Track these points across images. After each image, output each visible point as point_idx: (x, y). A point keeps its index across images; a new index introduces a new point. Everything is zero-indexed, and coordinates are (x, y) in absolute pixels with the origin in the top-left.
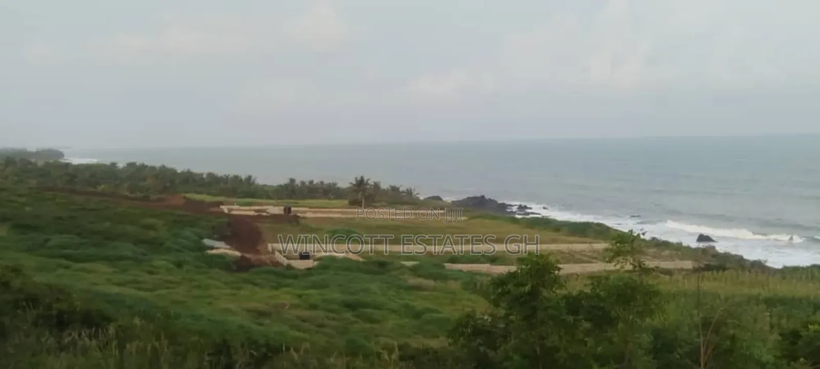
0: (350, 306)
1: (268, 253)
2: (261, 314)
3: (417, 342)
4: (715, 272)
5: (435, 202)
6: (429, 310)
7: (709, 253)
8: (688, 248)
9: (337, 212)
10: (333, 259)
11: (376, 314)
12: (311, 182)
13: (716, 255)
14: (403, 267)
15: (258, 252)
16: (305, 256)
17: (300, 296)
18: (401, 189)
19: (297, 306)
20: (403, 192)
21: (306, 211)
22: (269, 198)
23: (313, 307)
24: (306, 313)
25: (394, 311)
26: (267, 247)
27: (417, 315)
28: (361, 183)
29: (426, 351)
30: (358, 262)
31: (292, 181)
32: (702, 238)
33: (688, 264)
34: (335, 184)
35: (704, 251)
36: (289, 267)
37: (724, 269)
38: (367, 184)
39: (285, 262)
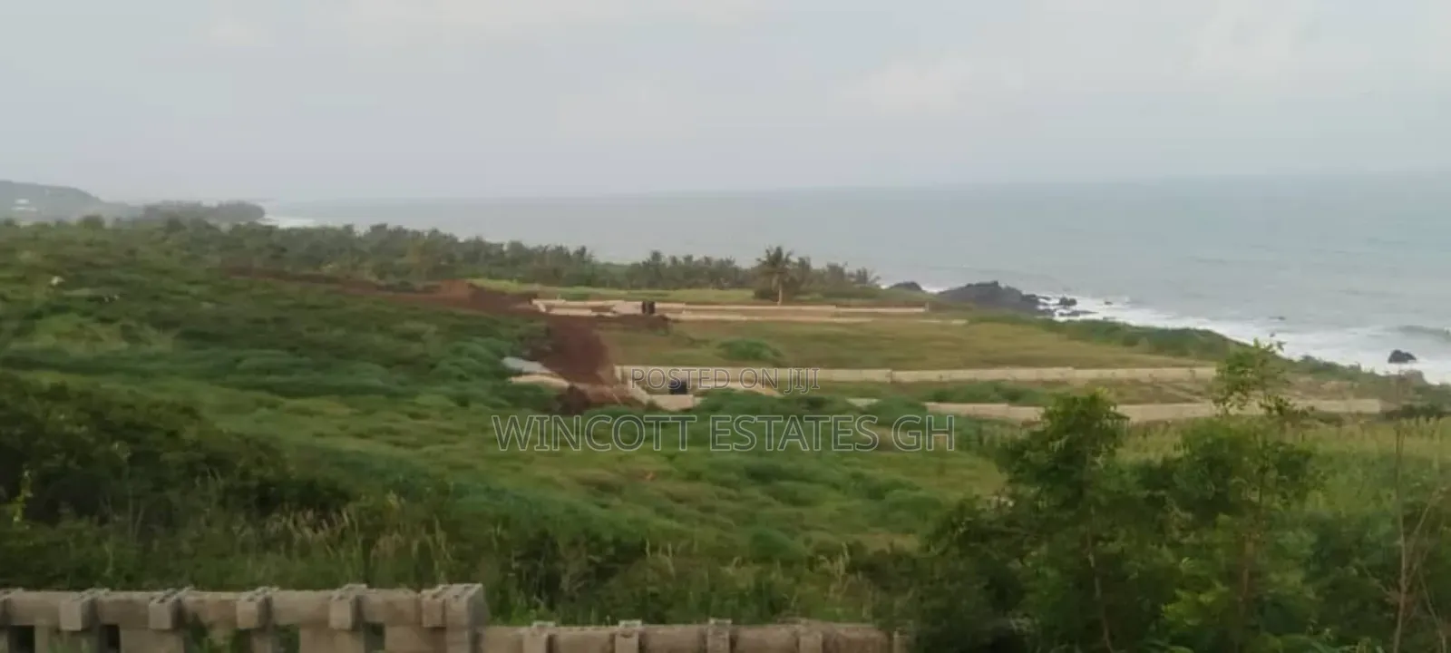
0: (760, 476)
1: (617, 382)
2: (603, 487)
3: (878, 542)
4: (1422, 419)
5: (908, 293)
6: (897, 485)
7: (1411, 383)
8: (1372, 376)
9: (736, 310)
10: (728, 394)
11: (804, 490)
12: (689, 258)
13: (1425, 389)
14: (852, 408)
15: (599, 381)
16: (679, 388)
17: (671, 458)
18: (847, 270)
19: (666, 475)
20: (851, 275)
21: (680, 308)
22: (619, 286)
23: (695, 476)
24: (684, 488)
25: (836, 486)
26: (613, 372)
27: (876, 493)
28: (776, 261)
29: (898, 557)
30: (770, 398)
31: (656, 256)
32: (1398, 357)
33: (1373, 406)
34: (729, 262)
35: (1402, 380)
36: (652, 407)
37: (1440, 415)
38: (787, 261)
39: (645, 397)
